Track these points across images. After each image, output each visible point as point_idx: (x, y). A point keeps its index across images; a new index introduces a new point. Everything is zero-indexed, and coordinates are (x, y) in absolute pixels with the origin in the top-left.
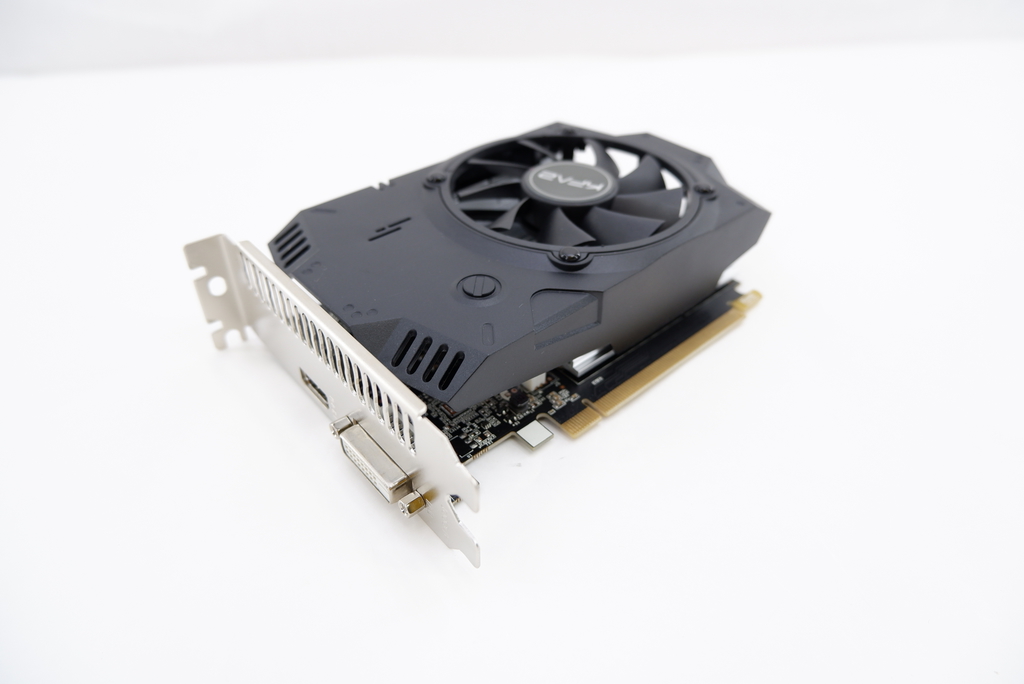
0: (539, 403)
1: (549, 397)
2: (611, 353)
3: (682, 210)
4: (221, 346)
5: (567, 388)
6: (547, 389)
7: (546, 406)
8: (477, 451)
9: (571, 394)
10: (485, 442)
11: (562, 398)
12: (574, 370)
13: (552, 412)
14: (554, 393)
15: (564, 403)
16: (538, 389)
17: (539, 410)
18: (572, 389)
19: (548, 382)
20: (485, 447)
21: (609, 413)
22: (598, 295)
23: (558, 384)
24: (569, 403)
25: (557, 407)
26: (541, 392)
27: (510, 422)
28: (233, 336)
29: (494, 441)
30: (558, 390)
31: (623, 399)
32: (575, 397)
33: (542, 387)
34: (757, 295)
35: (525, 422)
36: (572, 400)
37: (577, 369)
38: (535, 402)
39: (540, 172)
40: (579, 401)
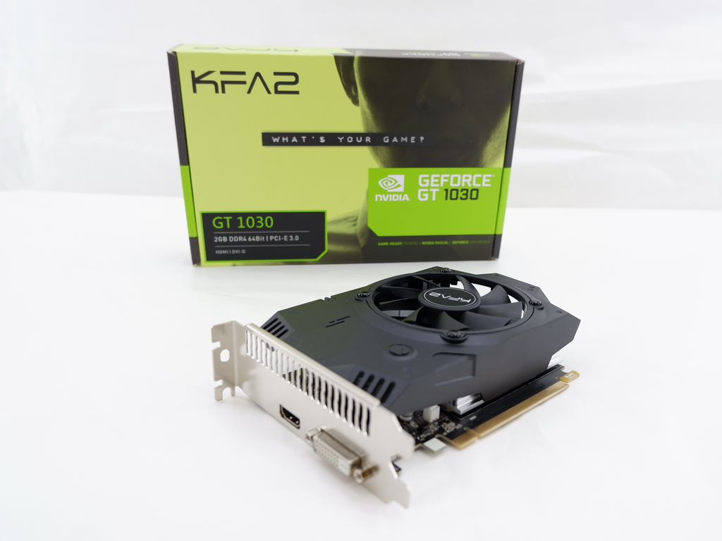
0: (436, 429)
1: (442, 426)
2: (481, 402)
3: (522, 317)
4: (219, 398)
5: (453, 421)
6: (440, 421)
7: (441, 431)
9: (456, 425)
11: (450, 427)
12: (458, 410)
13: (445, 434)
14: (445, 424)
15: (453, 429)
16: (434, 422)
17: (436, 433)
18: (457, 422)
19: (440, 418)
21: (482, 435)
22: (473, 357)
23: (447, 419)
24: (456, 429)
25: (448, 431)
26: (436, 423)
27: (418, 438)
28: (227, 391)
30: (448, 422)
31: (490, 427)
32: (459, 426)
33: (437, 420)
34: (576, 374)
35: (428, 439)
36: (457, 427)
37: (460, 409)
38: (434, 428)
39: (430, 292)
40: (462, 429)
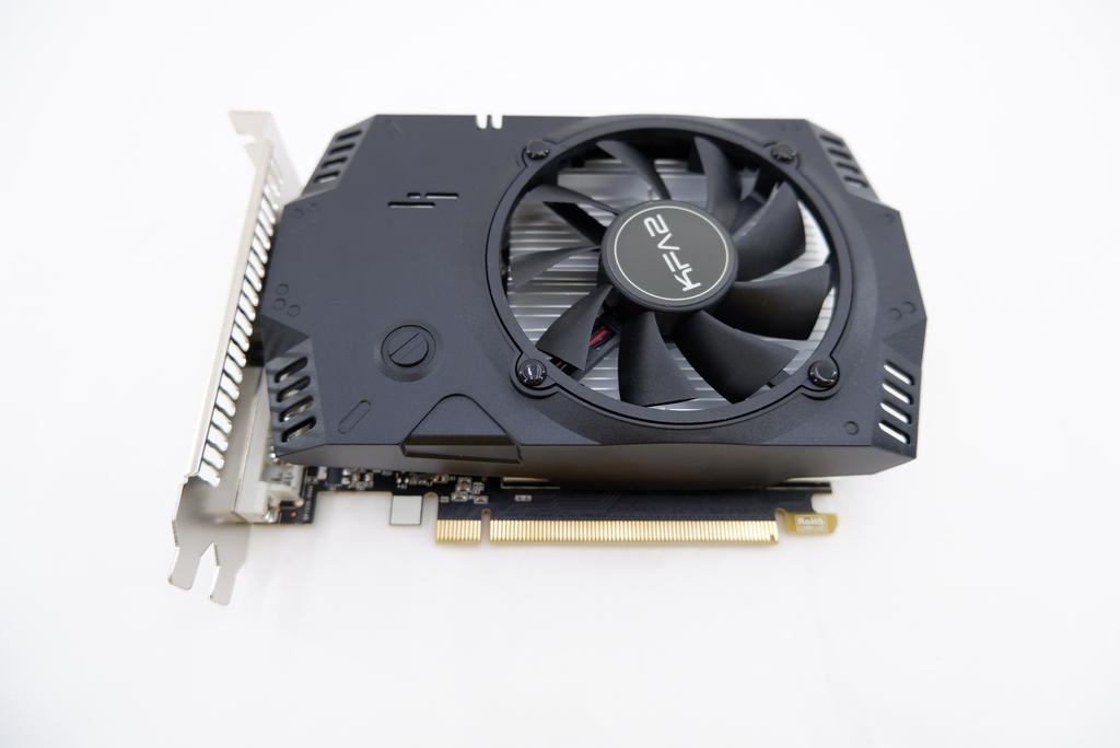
0: (445, 480)
5: (486, 484)
7: (447, 489)
8: (344, 489)
9: (482, 494)
10: (358, 486)
11: (469, 492)
13: (445, 499)
14: (468, 480)
15: (465, 498)
17: (436, 488)
20: (353, 490)
25: (455, 498)
27: (399, 481)
29: (367, 490)
32: (482, 500)
35: (411, 491)
36: (476, 500)
40: (481, 506)
